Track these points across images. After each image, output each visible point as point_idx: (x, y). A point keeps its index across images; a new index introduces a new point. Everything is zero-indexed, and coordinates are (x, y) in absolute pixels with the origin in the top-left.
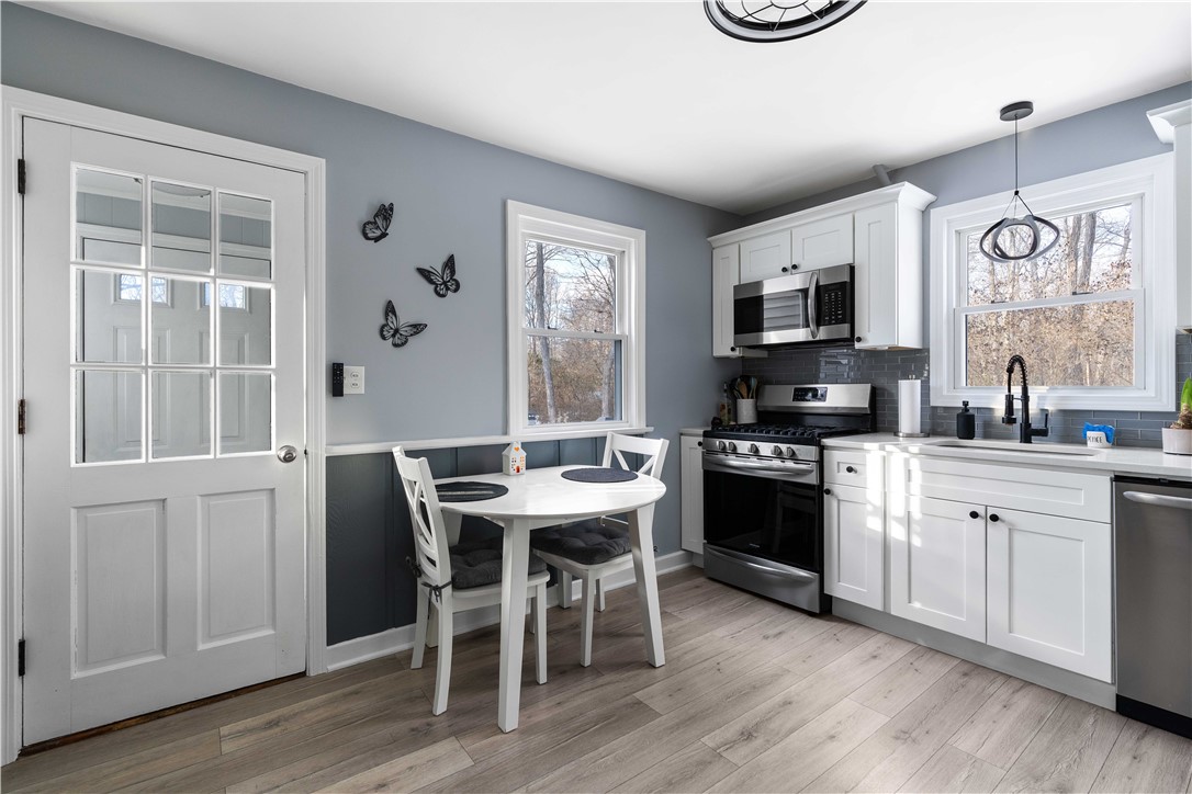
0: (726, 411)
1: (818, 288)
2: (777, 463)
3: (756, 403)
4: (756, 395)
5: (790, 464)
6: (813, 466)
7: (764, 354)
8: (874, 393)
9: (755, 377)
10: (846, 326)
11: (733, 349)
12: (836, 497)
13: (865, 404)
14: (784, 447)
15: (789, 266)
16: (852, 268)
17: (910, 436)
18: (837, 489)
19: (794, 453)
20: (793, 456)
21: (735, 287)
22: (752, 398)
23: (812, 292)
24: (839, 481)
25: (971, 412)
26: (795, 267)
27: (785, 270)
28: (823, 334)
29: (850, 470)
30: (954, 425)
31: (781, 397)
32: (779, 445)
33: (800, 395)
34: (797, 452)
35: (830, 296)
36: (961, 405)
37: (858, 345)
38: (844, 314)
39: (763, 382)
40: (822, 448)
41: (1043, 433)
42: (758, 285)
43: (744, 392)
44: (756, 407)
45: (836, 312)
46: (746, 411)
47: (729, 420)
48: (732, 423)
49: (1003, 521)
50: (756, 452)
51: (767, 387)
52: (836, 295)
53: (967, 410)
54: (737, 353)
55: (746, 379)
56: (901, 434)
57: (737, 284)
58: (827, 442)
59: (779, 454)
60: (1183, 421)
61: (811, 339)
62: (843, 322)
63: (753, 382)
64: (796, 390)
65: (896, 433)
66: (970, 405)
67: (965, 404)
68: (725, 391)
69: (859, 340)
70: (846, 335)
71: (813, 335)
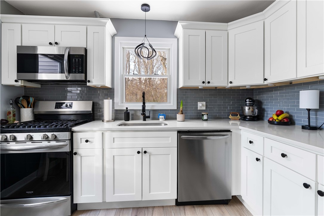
0: (12, 115)
1: (69, 56)
2: (45, 144)
3: (33, 110)
4: (34, 106)
5: (53, 143)
6: (68, 142)
7: (38, 86)
8: (94, 105)
9: (32, 97)
10: (83, 75)
11: (16, 81)
12: (80, 155)
13: (90, 109)
14: (49, 134)
15: (53, 42)
16: (86, 50)
17: (108, 121)
18: (80, 151)
19: (56, 137)
20: (55, 139)
21: (18, 47)
22: (31, 107)
23: (66, 57)
24: (81, 148)
25: (129, 111)
26: (56, 43)
27: (50, 44)
28: (71, 77)
29: (87, 141)
30: (123, 116)
31: (49, 107)
32: (47, 133)
33: (59, 106)
34: (58, 136)
35: (75, 60)
36: (125, 109)
37: (88, 84)
38: (82, 69)
39: (38, 100)
40: (72, 133)
41: (149, 117)
42: (35, 48)
43: (25, 104)
44: (33, 112)
45: (78, 68)
46: (27, 114)
47: (15, 120)
48: (16, 122)
49: (148, 153)
50: (31, 139)
51: (41, 102)
52: (79, 60)
53: (127, 111)
54: (20, 83)
55: (26, 98)
56: (105, 121)
57: (20, 45)
58: (75, 129)
59: (47, 139)
60: (181, 112)
61: (65, 79)
62: (82, 72)
63: (31, 100)
64: (56, 103)
65: (103, 121)
66: (128, 109)
67: (127, 108)
68: (11, 104)
69: (89, 81)
70: (83, 79)
71: (66, 77)
